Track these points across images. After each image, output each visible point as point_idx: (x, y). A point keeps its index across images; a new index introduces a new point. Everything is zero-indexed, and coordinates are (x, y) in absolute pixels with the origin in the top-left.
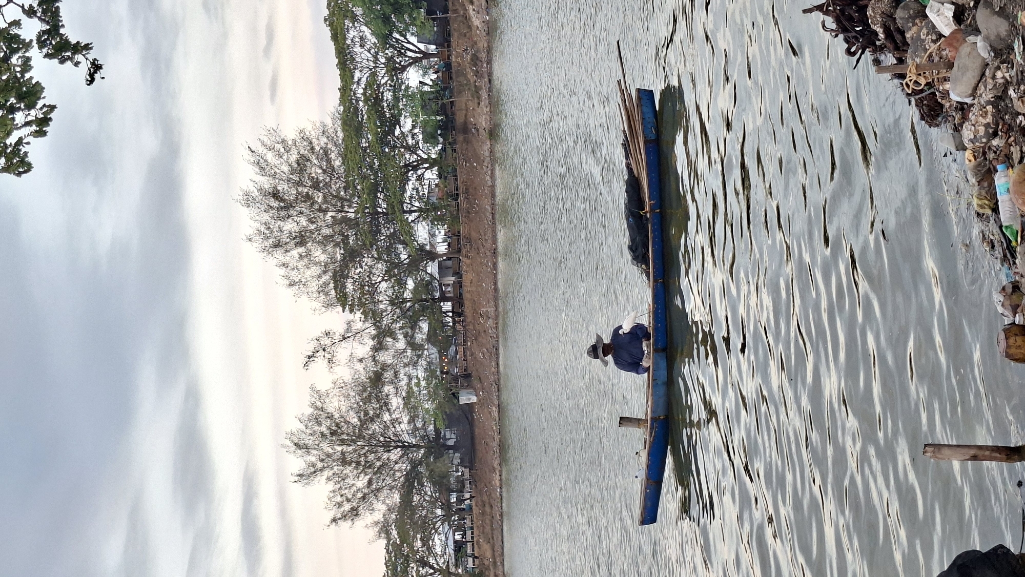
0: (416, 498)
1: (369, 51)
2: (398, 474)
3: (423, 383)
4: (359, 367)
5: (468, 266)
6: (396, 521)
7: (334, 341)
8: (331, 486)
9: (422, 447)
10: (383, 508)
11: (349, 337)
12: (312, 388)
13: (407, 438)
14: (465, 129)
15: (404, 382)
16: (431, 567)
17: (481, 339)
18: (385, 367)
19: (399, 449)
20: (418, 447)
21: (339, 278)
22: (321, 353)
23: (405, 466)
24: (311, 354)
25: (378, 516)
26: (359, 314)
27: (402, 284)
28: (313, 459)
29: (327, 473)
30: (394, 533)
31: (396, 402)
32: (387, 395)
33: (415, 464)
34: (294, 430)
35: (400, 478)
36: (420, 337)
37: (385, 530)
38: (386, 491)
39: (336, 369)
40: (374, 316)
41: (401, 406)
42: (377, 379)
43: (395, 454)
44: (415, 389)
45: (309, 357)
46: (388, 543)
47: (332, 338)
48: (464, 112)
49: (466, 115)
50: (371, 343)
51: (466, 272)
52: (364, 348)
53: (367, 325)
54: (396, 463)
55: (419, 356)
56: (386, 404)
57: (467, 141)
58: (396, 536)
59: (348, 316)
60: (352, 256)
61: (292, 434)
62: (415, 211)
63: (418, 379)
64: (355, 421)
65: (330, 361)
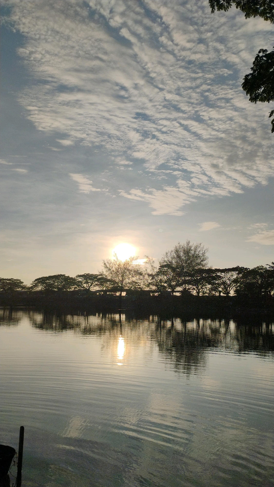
0: (109, 283)
1: (229, 277)
2: (115, 278)
3: (139, 287)
4: (144, 269)
6: (103, 277)
9: (122, 286)
10: (107, 274)
11: (152, 267)
13: (125, 281)
15: (139, 281)
16: (91, 286)
18: (144, 276)
19: (122, 279)
20: (122, 284)
21: (168, 266)
22: (149, 260)
23: (117, 281)
25: (105, 273)
26: (158, 270)
27: (165, 282)
30: (100, 277)
32: (136, 277)
33: (117, 283)
35: (114, 279)
36: (151, 286)
37: (101, 275)
38: (111, 275)
40: (158, 274)
41: (133, 280)
42: (141, 274)
46: (98, 275)
50: (150, 273)
52: (149, 271)
53: (155, 272)
54: (118, 278)
55: (146, 286)
56: (134, 276)
59: (158, 268)
60: (174, 270)
62: (185, 287)
63: (140, 285)
64: (129, 268)
65: (146, 263)
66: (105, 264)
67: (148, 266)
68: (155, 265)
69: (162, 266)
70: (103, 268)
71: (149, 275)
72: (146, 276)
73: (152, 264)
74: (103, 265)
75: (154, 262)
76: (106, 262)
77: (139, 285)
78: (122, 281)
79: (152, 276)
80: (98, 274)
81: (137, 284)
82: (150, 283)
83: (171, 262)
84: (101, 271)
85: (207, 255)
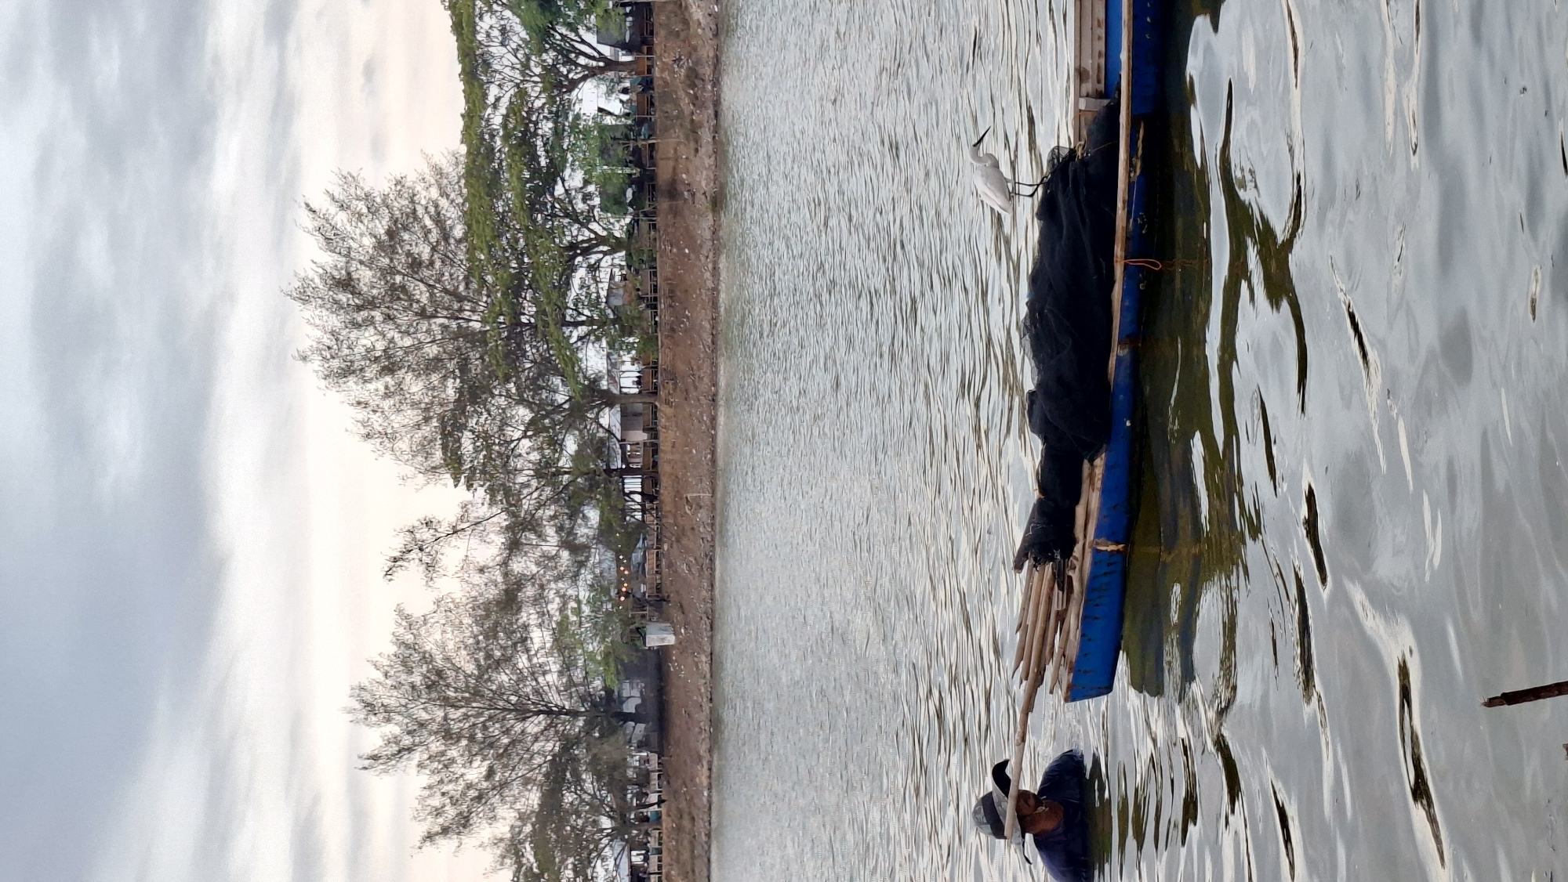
0: (569, 798)
1: (515, 52)
2: (538, 760)
3: (586, 610)
4: (477, 579)
5: (668, 419)
6: (532, 836)
7: (438, 535)
8: (425, 779)
9: (582, 713)
10: (512, 816)
11: (463, 529)
12: (400, 612)
13: (555, 699)
14: (673, 193)
15: (553, 607)
17: (685, 541)
18: (522, 581)
19: (542, 717)
20: (574, 714)
21: (450, 429)
22: (415, 554)
23: (551, 746)
24: (397, 554)
25: (503, 829)
26: (481, 492)
27: (556, 444)
28: (397, 730)
29: (417, 756)
30: (529, 855)
31: (540, 638)
32: (526, 627)
33: (568, 743)
34: (365, 683)
35: (540, 766)
36: (584, 532)
37: (514, 849)
38: (516, 788)
39: (440, 582)
40: (504, 494)
41: (548, 645)
42: (509, 600)
43: (535, 725)
44: (573, 618)
45: (395, 560)
46: (518, 870)
47: (436, 530)
48: (671, 163)
49: (674, 169)
50: (499, 540)
51: (665, 427)
52: (489, 548)
53: (495, 510)
54: (536, 739)
55: (581, 564)
56: (524, 640)
57: (675, 212)
58: (532, 859)
59: (462, 493)
60: (474, 394)
61: (362, 689)
62: (582, 323)
63: (579, 602)
64: (470, 668)
65: (430, 567)
66: (445, 831)
67: (452, 554)
68: (448, 515)
69: (454, 463)
70: (470, 841)
71: (514, 546)
72: (522, 565)
73: (444, 528)
74: (447, 844)
75: (428, 524)
77: (578, 612)
78: (555, 714)
79: (519, 528)
80: (508, 871)
82: (564, 544)
83: (428, 411)
84: (490, 856)
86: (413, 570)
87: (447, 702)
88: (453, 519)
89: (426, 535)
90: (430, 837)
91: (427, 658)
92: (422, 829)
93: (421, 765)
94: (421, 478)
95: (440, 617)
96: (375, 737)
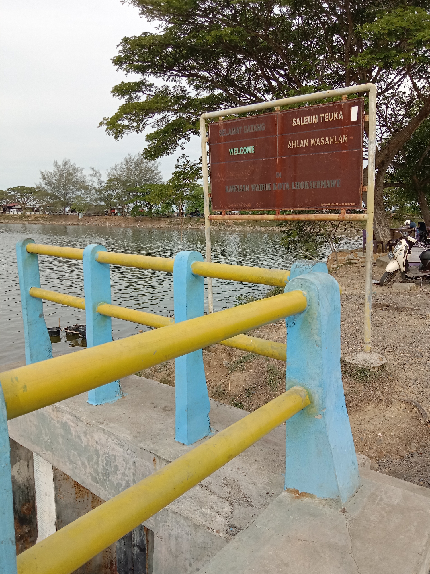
0: (49, 197)
4: (90, 183)
5: (120, 217)
6: (41, 191)
9: (65, 200)
10: (46, 188)
11: (99, 181)
12: (83, 168)
13: (68, 195)
15: (85, 196)
18: (90, 191)
19: (64, 193)
21: (117, 179)
22: (95, 173)
23: (59, 195)
24: (95, 169)
25: (43, 186)
26: (106, 185)
27: (115, 198)
28: (61, 167)
29: (57, 171)
30: (38, 190)
33: (59, 198)
35: (55, 193)
36: (99, 202)
37: (39, 187)
38: (51, 189)
40: (106, 188)
41: (78, 195)
42: (86, 188)
49: (163, 220)
50: (98, 188)
51: (118, 217)
52: (96, 185)
53: (103, 187)
54: (60, 192)
60: (124, 184)
61: (69, 161)
62: (137, 204)
65: (92, 175)
66: (43, 176)
67: (95, 179)
68: (102, 179)
69: (110, 181)
70: (41, 181)
71: (96, 190)
72: (93, 191)
73: (99, 178)
74: (41, 176)
75: (100, 175)
76: (44, 173)
77: (85, 201)
78: (65, 195)
79: (100, 191)
80: (35, 187)
81: (83, 200)
82: (97, 198)
83: (121, 176)
84: (38, 184)
85: (159, 169)
86: (92, 172)
87: (66, 176)
88: (101, 179)
89: (98, 175)
90: (42, 173)
91: (75, 173)
92: (44, 171)
93: (55, 171)
94: (108, 173)
95: (82, 176)
96: (60, 163)
